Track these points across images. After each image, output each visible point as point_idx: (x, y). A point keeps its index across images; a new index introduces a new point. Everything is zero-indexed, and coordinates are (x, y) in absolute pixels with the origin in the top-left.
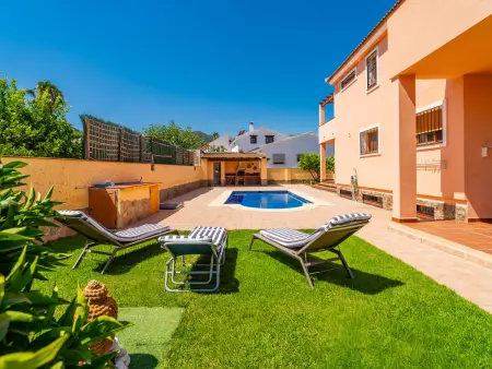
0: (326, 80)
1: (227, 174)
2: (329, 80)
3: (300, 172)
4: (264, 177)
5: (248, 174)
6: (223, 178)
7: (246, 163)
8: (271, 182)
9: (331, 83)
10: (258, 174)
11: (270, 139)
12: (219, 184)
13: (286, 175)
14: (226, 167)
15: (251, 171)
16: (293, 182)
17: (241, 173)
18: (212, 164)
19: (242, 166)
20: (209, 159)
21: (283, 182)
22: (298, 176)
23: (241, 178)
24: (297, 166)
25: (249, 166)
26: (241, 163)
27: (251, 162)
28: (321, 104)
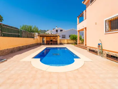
0: (83, 2)
1: (47, 41)
2: (84, 2)
3: (70, 40)
4: (58, 42)
5: (54, 41)
6: (45, 42)
7: (53, 37)
8: (61, 44)
9: (84, 4)
10: (57, 41)
12: (44, 44)
13: (66, 41)
14: (46, 39)
15: (55, 40)
16: (68, 43)
17: (51, 41)
18: (42, 37)
19: (52, 38)
20: (41, 36)
21: (65, 43)
22: (69, 42)
23: (51, 42)
24: (69, 38)
25: (54, 39)
26: (51, 37)
27: (55, 37)
28: (78, 17)
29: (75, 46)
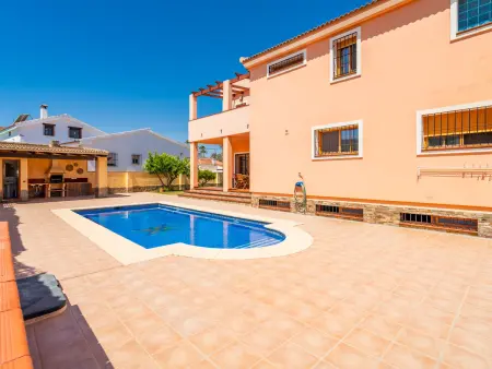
1: (30, 181)
2: (246, 61)
3: (145, 177)
4: (102, 184)
5: (67, 180)
6: (24, 187)
7: (65, 163)
10: (85, 180)
11: (75, 132)
13: (127, 180)
15: (73, 175)
16: (136, 189)
17: (57, 178)
19: (58, 166)
21: (122, 190)
23: (56, 186)
25: (69, 168)
26: (55, 162)
27: (72, 162)
28: (194, 93)
29: (180, 196)
